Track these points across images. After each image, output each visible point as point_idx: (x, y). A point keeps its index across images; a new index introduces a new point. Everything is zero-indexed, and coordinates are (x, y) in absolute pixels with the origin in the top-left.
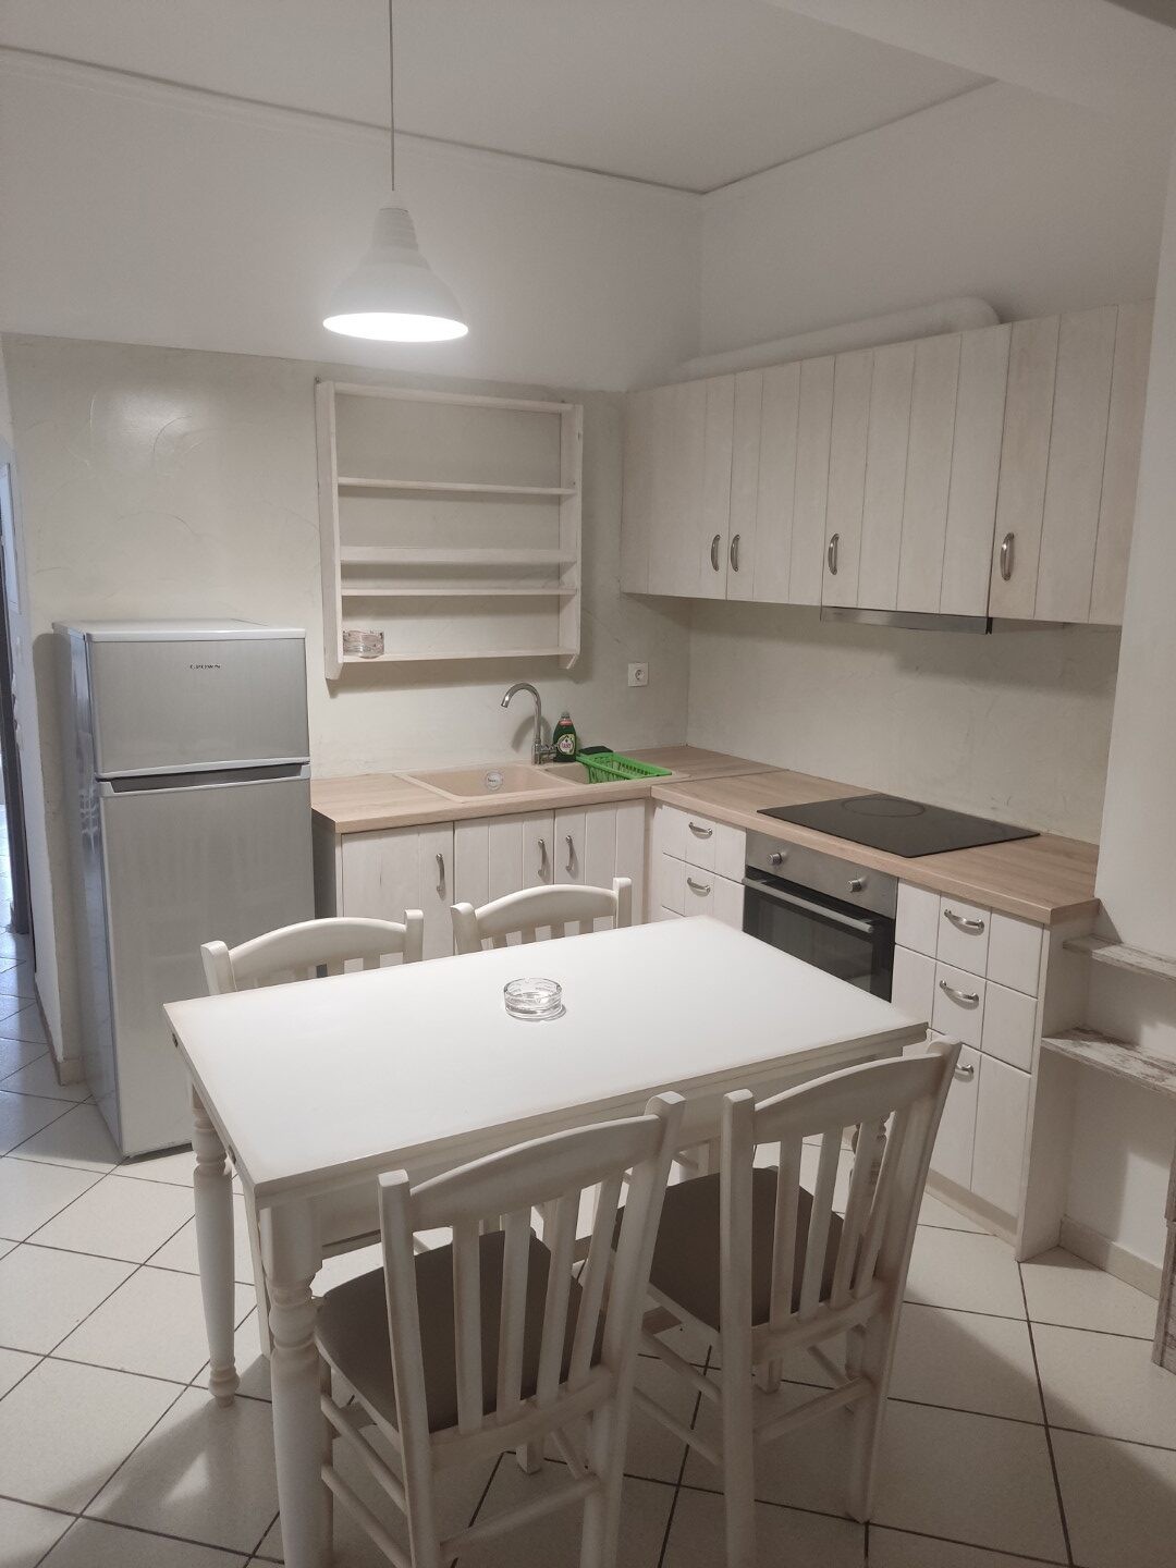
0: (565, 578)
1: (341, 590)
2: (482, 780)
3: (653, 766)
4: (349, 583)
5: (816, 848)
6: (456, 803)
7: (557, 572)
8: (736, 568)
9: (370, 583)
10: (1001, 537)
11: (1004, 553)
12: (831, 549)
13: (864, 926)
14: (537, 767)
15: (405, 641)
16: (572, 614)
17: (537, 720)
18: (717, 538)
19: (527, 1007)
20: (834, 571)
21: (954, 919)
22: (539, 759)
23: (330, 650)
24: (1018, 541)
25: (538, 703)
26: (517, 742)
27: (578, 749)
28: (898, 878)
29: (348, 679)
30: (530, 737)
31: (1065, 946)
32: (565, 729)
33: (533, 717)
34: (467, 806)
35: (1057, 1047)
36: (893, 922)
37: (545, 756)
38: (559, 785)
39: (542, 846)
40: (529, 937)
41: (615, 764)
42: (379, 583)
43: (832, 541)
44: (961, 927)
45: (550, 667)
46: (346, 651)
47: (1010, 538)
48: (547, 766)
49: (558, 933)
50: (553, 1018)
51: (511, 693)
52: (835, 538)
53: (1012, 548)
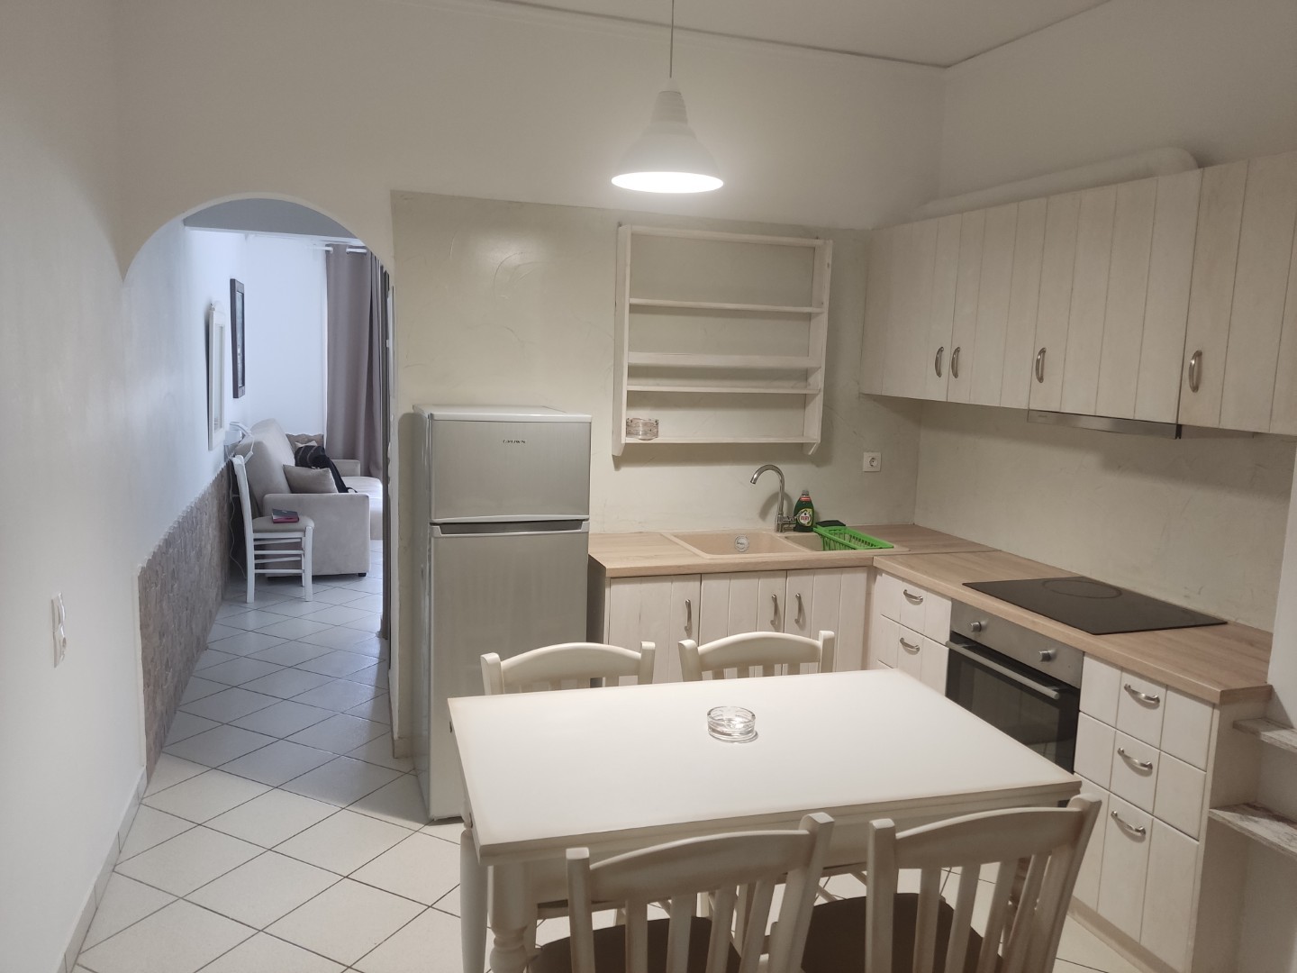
0: (811, 380)
1: (628, 386)
2: (731, 542)
3: (878, 540)
4: (634, 381)
5: (1011, 620)
6: (704, 559)
7: (805, 375)
8: (956, 375)
9: (651, 381)
10: (1189, 354)
11: (1192, 368)
12: (1038, 361)
13: (1051, 692)
14: (779, 534)
15: (675, 428)
16: (815, 410)
17: (782, 495)
18: (941, 350)
19: (725, 730)
20: (1041, 379)
21: (1134, 693)
22: (781, 528)
23: (616, 433)
24: (1205, 357)
25: (782, 481)
26: (764, 513)
27: (815, 521)
28: (1084, 652)
29: (628, 456)
30: (774, 510)
31: (1236, 726)
32: (805, 504)
33: (777, 494)
34: (712, 562)
35: (1224, 819)
36: (1078, 692)
37: (786, 526)
38: (794, 550)
39: (775, 600)
40: (743, 673)
41: (847, 536)
42: (658, 381)
43: (1040, 354)
44: (1139, 701)
45: (795, 452)
46: (628, 433)
47: (1198, 355)
48: (787, 534)
49: (768, 672)
50: (744, 741)
51: (760, 472)
52: (1043, 352)
53: (1199, 364)
